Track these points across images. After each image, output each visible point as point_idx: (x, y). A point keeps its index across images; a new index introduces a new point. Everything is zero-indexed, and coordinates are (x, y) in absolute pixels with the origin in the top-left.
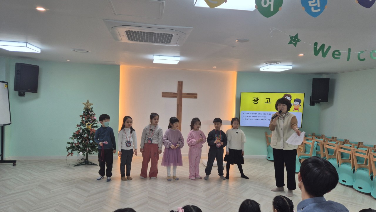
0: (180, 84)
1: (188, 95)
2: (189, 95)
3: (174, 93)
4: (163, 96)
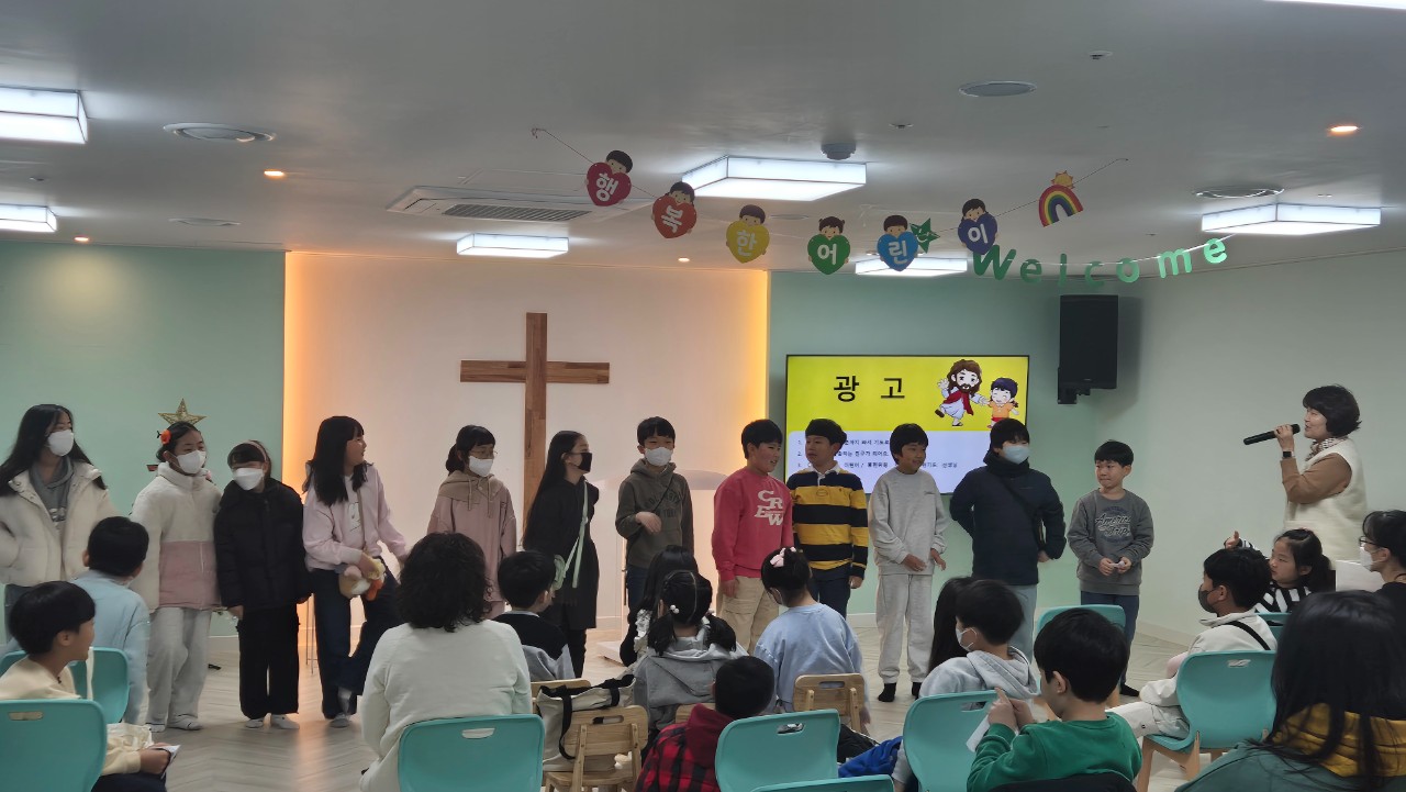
0: (537, 326)
1: (568, 371)
2: (573, 372)
3: (514, 365)
4: (465, 378)
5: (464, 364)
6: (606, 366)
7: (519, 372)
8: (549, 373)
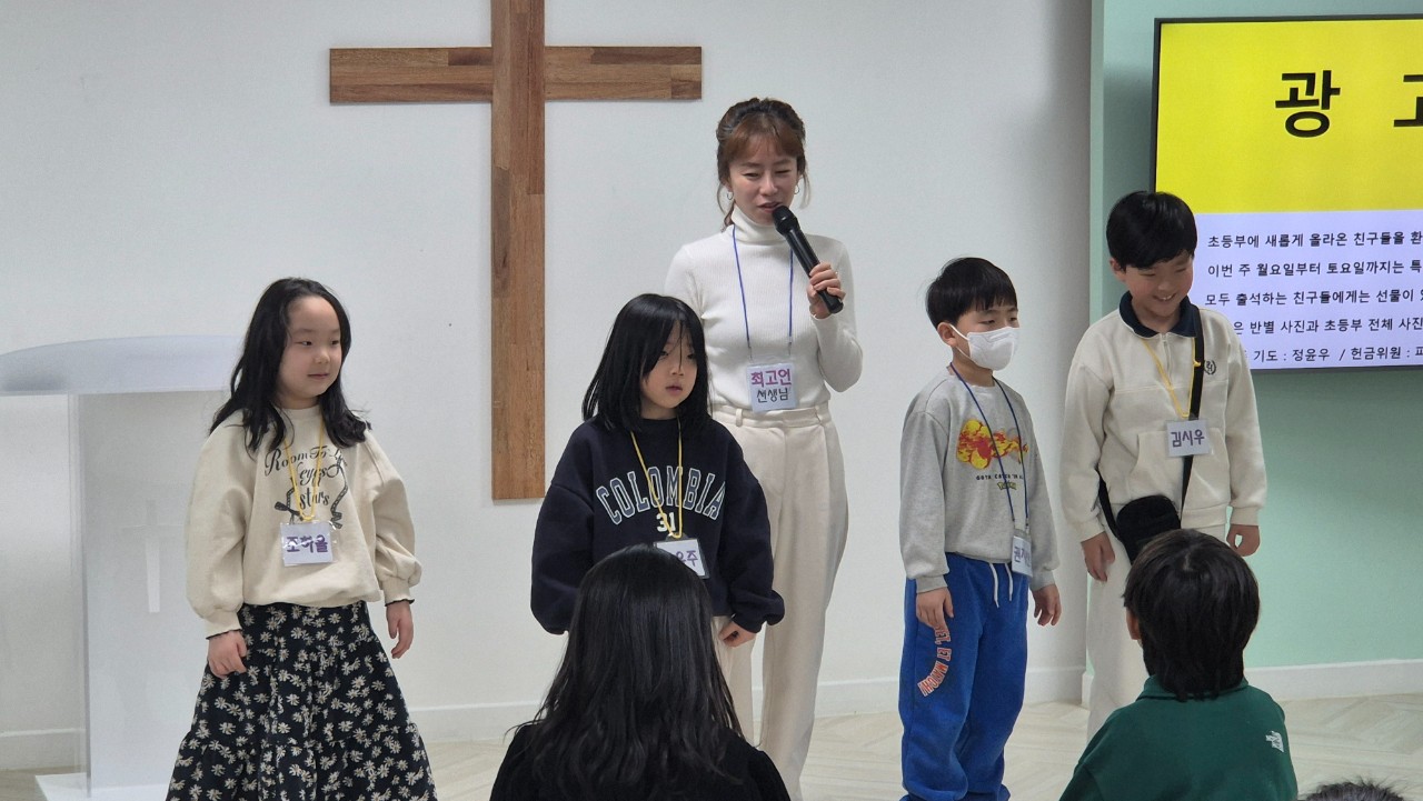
1: (601, 70)
2: (611, 71)
3: (464, 58)
4: (341, 93)
5: (338, 57)
6: (694, 55)
7: (475, 74)
8: (550, 74)
